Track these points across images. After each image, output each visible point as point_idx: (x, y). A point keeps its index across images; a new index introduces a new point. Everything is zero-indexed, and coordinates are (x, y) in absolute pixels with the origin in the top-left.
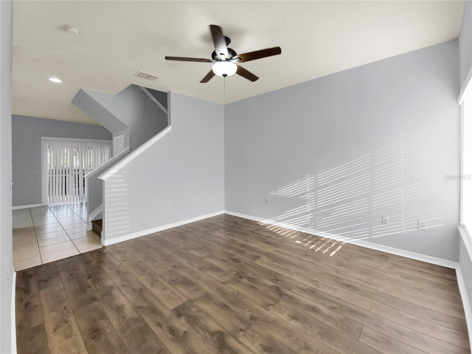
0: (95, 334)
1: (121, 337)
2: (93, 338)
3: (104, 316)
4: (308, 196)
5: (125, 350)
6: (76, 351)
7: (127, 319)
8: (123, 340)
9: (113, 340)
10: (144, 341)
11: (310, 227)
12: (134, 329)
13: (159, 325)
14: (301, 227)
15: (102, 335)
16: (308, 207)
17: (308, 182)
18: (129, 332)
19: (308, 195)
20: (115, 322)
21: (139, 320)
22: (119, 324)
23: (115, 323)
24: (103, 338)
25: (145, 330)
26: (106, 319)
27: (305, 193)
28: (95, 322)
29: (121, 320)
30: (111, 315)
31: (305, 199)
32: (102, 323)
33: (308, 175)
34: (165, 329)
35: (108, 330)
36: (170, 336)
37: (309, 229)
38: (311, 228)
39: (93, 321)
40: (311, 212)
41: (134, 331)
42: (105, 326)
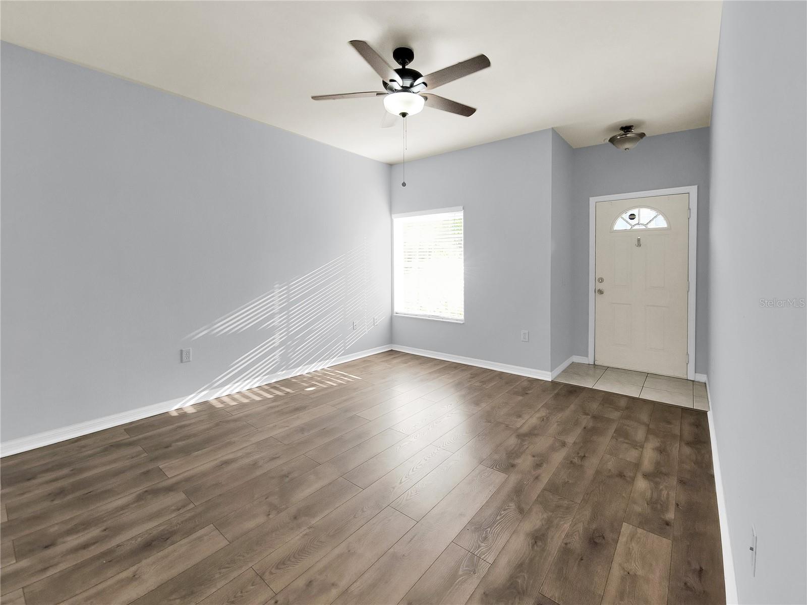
0: (597, 541)
1: (577, 507)
2: (604, 538)
3: (566, 551)
4: (277, 321)
5: (587, 494)
6: (633, 544)
7: (550, 514)
8: (579, 502)
9: (587, 513)
10: (566, 483)
11: (281, 369)
12: (559, 499)
13: (537, 478)
14: (267, 377)
15: (591, 530)
16: (277, 338)
17: (276, 297)
18: (566, 502)
19: (277, 318)
20: (564, 527)
21: (542, 500)
22: (562, 520)
23: (565, 525)
24: (594, 526)
25: (553, 488)
26: (566, 544)
27: (272, 317)
28: (582, 557)
29: (556, 522)
30: (555, 542)
31: (271, 326)
32: (577, 544)
33: (277, 284)
34: (539, 471)
35: (580, 527)
36: (545, 465)
37: (279, 373)
38: (282, 371)
39: (582, 561)
40: (281, 344)
41: (560, 497)
42: (578, 535)
